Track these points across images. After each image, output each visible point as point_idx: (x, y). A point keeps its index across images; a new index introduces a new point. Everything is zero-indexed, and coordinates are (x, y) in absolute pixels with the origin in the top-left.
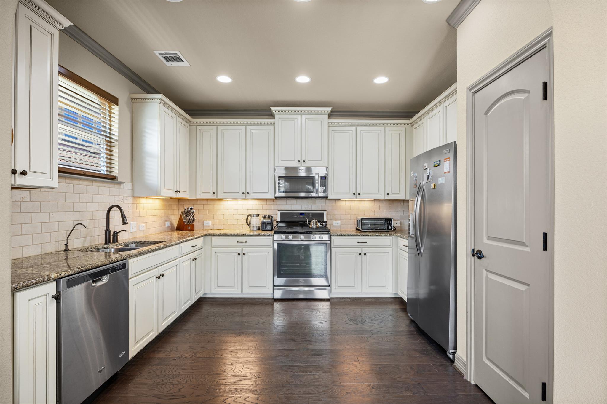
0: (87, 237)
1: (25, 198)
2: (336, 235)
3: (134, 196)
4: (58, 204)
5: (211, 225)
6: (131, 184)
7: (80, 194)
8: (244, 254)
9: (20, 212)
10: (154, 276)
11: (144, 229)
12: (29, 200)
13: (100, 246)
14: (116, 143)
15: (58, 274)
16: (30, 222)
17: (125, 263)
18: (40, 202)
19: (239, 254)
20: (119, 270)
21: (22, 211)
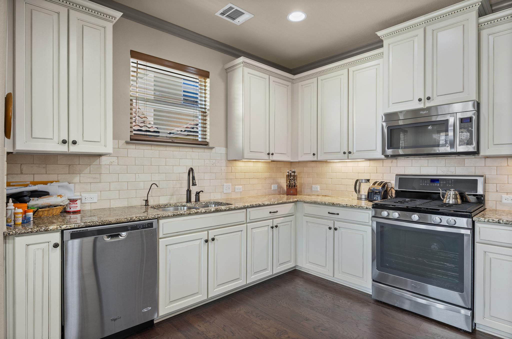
0: (173, 195)
1: (114, 162)
2: (486, 221)
3: (228, 160)
4: (144, 167)
5: (319, 190)
6: (225, 148)
7: (166, 158)
8: (336, 229)
9: (109, 173)
10: (202, 239)
11: (241, 190)
12: (117, 164)
13: (180, 204)
14: (208, 112)
15: (58, 226)
16: (118, 181)
17: (152, 223)
18: (127, 165)
19: (330, 228)
20: (142, 229)
21: (110, 173)
